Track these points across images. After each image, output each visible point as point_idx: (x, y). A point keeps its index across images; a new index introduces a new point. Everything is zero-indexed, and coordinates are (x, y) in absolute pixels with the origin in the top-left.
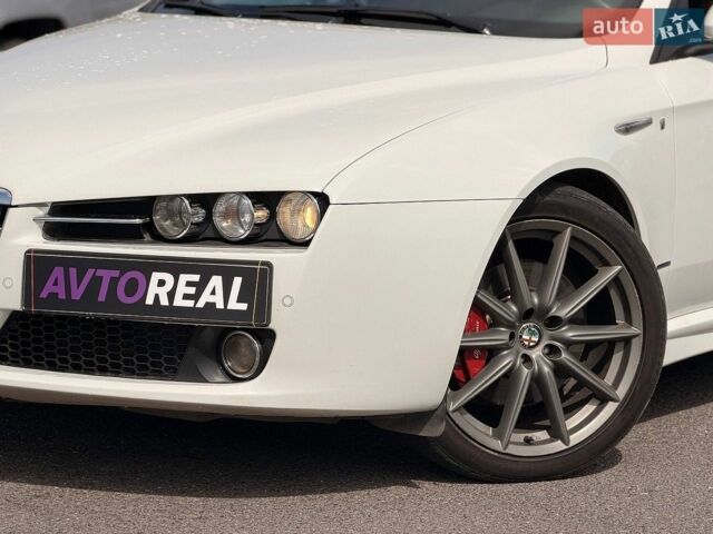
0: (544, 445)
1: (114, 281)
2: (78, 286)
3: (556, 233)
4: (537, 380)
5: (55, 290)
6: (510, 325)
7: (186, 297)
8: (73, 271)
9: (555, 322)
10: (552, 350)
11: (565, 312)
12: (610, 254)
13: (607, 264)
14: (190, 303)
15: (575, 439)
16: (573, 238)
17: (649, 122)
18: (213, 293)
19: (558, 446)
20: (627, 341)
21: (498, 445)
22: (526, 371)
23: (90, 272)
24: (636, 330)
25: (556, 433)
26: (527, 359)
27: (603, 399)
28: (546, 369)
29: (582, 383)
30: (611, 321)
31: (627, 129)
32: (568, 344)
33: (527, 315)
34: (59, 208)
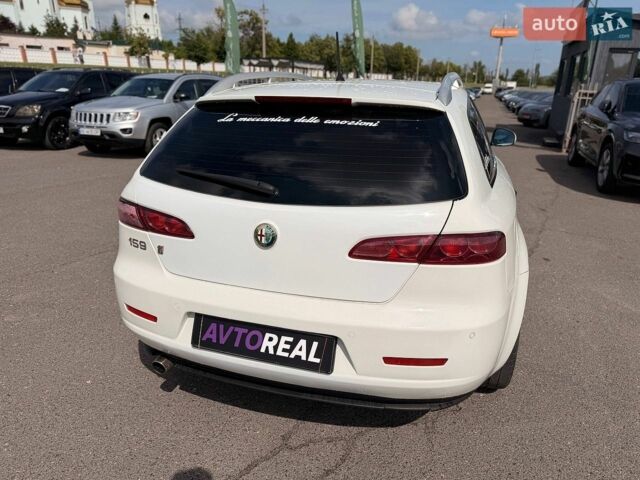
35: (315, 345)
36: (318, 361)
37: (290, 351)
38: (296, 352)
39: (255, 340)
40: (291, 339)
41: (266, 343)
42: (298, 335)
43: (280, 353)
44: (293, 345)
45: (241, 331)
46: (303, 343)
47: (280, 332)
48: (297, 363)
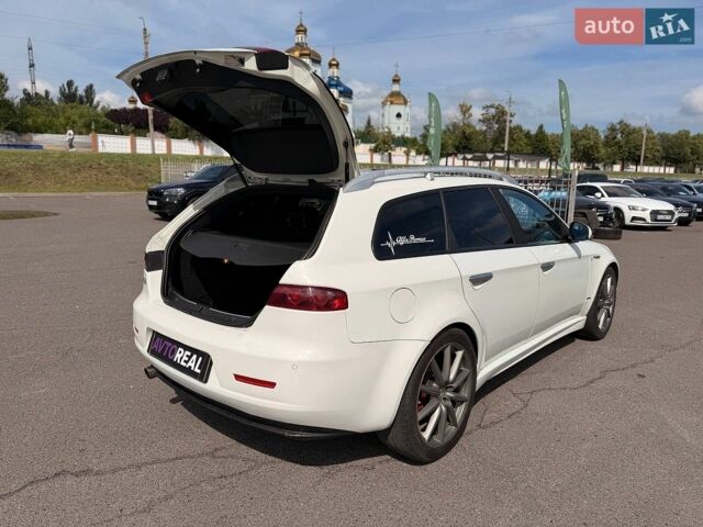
35: (200, 359)
36: (199, 371)
37: (186, 362)
38: (190, 364)
39: (174, 352)
40: (189, 354)
41: (178, 356)
42: (194, 351)
43: (183, 364)
44: (190, 357)
45: (169, 344)
46: (195, 357)
47: (186, 348)
48: (188, 371)
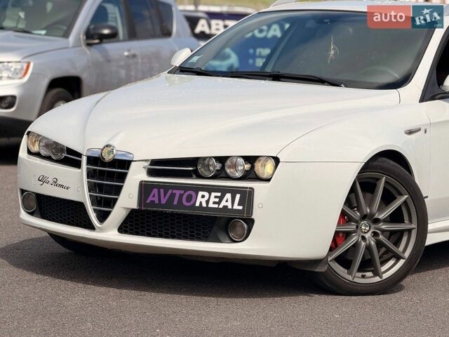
0: (370, 279)
1: (181, 196)
2: (165, 197)
3: (378, 179)
4: (368, 248)
5: (153, 199)
6: (356, 222)
7: (214, 203)
8: (162, 191)
9: (377, 221)
10: (375, 234)
11: (381, 216)
12: (402, 189)
13: (401, 194)
14: (216, 206)
15: (385, 276)
16: (386, 182)
17: (419, 130)
18: (227, 201)
19: (377, 279)
20: (410, 231)
21: (350, 278)
22: (363, 243)
23: (170, 191)
24: (414, 226)
25: (376, 273)
26: (363, 238)
27: (398, 258)
28: (373, 243)
29: (388, 250)
30: (402, 221)
31: (410, 132)
32: (383, 231)
33: (364, 217)
34: (154, 162)
